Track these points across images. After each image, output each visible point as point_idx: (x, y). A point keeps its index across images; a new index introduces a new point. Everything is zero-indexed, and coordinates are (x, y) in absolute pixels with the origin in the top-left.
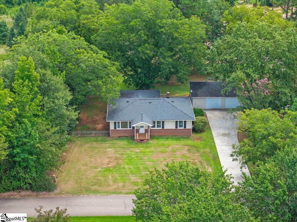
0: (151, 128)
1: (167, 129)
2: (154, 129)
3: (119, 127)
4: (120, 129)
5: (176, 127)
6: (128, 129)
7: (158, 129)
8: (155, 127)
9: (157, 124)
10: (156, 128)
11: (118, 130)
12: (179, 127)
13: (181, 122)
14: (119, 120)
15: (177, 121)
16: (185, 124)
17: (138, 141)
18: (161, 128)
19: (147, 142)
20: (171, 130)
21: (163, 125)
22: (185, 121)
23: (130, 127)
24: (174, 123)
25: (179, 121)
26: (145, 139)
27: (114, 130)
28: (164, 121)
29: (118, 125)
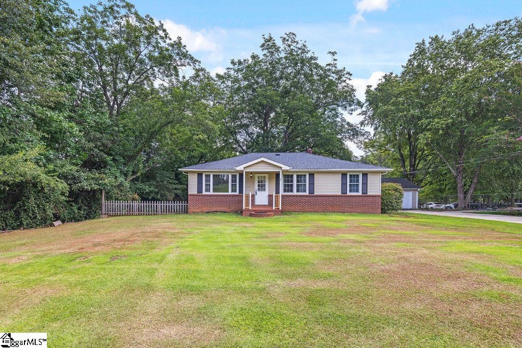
0: (283, 193)
1: (322, 196)
2: (290, 196)
3: (208, 190)
4: (211, 193)
5: (344, 191)
6: (230, 193)
7: (301, 196)
8: (292, 191)
9: (298, 181)
10: (295, 193)
11: (205, 195)
12: (351, 191)
13: (355, 177)
14: (209, 168)
15: (344, 175)
16: (365, 184)
17: (251, 215)
18: (307, 193)
19: (276, 217)
20: (332, 199)
21: (312, 184)
22: (365, 175)
23: (234, 190)
24: (339, 178)
25: (350, 176)
26: (270, 211)
27: (196, 195)
28: (313, 174)
29: (206, 184)
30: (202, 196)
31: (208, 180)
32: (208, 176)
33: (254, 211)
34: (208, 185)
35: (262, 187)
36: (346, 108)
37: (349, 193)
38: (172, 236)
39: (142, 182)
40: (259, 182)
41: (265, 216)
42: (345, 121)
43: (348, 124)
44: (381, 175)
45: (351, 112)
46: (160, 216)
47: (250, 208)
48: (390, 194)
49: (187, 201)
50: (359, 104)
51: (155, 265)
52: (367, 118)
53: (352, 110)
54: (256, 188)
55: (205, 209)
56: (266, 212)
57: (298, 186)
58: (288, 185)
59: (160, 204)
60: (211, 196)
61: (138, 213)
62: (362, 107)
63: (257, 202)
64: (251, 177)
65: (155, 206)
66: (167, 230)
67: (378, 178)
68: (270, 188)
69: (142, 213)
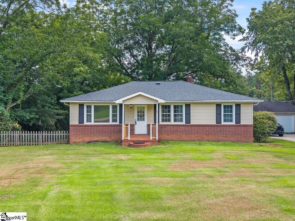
0: (161, 123)
1: (198, 126)
2: (168, 125)
3: (89, 120)
4: (92, 123)
5: (218, 120)
6: (111, 123)
7: (178, 125)
8: (169, 120)
9: (175, 111)
10: (172, 122)
11: (87, 126)
12: (225, 121)
13: (228, 108)
14: (90, 99)
15: (218, 106)
16: (238, 114)
17: (130, 145)
18: (184, 123)
19: (153, 147)
20: (207, 128)
21: (188, 114)
22: (238, 106)
23: (114, 120)
24: (214, 108)
25: (225, 106)
26: (147, 141)
27: (78, 126)
28: (190, 105)
29: (87, 115)
30: (84, 126)
31: (89, 111)
32: (89, 107)
33: (133, 141)
34: (89, 116)
35: (141, 117)
36: (228, 33)
37: (223, 123)
38: (53, 172)
39: (23, 108)
40: (138, 112)
41: (142, 146)
42: (228, 46)
43: (231, 48)
44: (253, 105)
45: (233, 37)
46: (42, 146)
47: (129, 138)
48: (263, 122)
49: (69, 131)
50: (241, 30)
51: (39, 202)
52: (248, 44)
53: (234, 35)
54: (136, 118)
55: (87, 139)
56: (143, 142)
57: (175, 115)
58: (166, 116)
59: (41, 134)
60: (92, 126)
61: (19, 143)
62: (243, 33)
63: (137, 132)
64: (131, 107)
65: (36, 136)
66: (48, 165)
67: (251, 109)
68: (149, 118)
69: (24, 143)
